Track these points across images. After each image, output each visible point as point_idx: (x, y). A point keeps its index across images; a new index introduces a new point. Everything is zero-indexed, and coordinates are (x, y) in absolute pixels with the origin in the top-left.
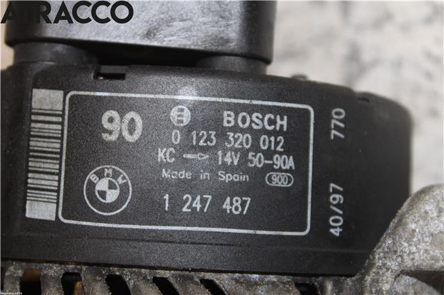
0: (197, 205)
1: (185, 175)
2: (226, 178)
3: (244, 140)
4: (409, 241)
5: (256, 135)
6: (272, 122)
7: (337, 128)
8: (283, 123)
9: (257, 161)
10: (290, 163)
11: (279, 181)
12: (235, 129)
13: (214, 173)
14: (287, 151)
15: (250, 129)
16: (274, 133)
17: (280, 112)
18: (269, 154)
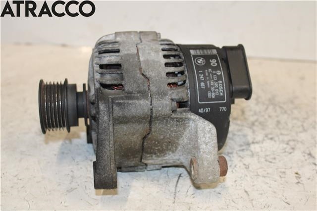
0: (201, 77)
1: (207, 74)
2: (208, 83)
3: (216, 86)
4: (203, 122)
5: (218, 88)
6: (221, 92)
7: (222, 109)
8: (222, 94)
9: (213, 89)
10: (213, 97)
11: (209, 95)
12: (218, 84)
13: (208, 80)
14: (216, 96)
15: (219, 87)
16: (219, 93)
17: (224, 94)
18: (214, 92)
